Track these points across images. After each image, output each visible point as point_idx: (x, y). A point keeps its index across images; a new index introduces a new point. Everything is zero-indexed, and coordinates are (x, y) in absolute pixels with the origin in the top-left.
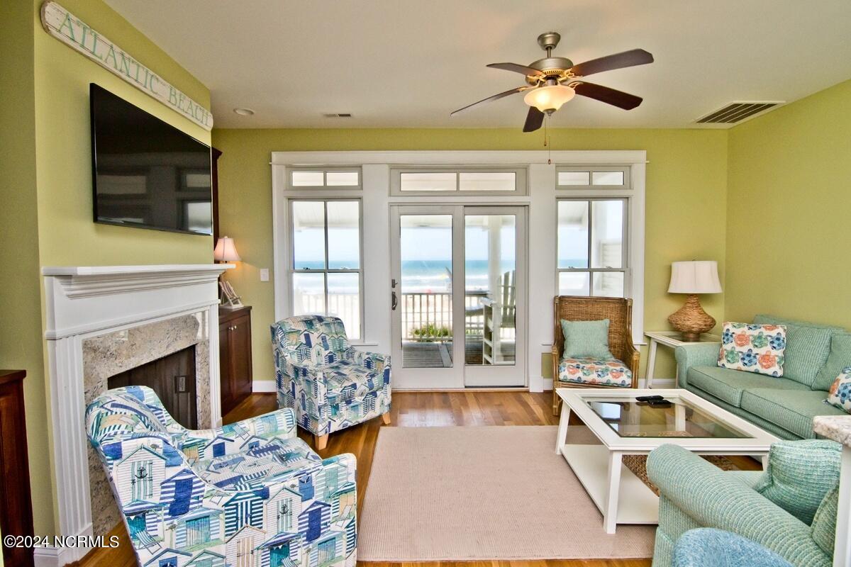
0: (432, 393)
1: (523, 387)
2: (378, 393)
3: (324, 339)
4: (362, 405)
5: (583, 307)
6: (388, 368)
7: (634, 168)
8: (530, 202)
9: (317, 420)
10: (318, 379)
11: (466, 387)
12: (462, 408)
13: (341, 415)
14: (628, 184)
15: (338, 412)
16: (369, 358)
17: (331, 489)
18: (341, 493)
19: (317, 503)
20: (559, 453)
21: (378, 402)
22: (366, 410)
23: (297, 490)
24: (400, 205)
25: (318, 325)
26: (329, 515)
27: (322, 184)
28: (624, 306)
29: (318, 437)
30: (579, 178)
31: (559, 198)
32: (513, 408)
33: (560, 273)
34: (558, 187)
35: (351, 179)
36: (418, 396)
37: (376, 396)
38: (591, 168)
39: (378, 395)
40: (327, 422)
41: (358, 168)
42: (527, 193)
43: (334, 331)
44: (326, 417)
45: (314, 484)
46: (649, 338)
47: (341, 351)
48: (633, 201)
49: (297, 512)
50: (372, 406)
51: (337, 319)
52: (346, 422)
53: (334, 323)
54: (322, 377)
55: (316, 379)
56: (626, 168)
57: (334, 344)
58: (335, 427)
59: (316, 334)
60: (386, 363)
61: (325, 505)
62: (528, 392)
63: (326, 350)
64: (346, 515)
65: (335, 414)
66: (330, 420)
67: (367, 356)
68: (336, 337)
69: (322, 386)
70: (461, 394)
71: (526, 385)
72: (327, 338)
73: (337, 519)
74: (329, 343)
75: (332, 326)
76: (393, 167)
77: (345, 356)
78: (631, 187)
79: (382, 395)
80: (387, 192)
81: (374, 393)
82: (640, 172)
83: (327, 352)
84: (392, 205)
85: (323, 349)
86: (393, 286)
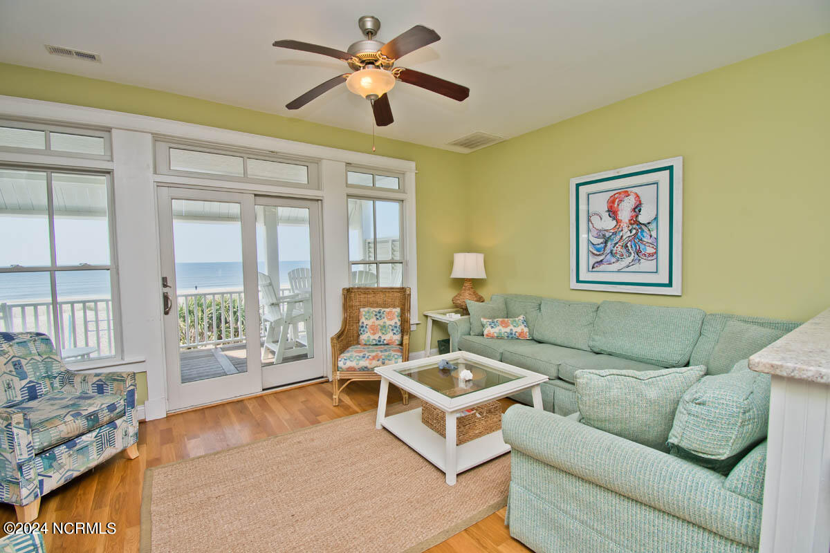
0: (223, 405)
1: (322, 377)
2: (118, 422)
3: (17, 365)
4: (95, 444)
5: (371, 298)
6: (132, 388)
7: (406, 174)
8: (323, 197)
9: (18, 483)
10: (14, 424)
11: (264, 390)
12: (266, 414)
13: (61, 466)
14: (401, 189)
15: (55, 464)
16: (100, 380)
20: (380, 428)
21: (119, 434)
22: (101, 449)
24: (171, 186)
27: (43, 147)
28: (403, 294)
29: (22, 506)
30: (365, 179)
31: (349, 196)
32: (321, 400)
33: (353, 264)
34: (347, 185)
36: (207, 412)
37: (115, 427)
38: (374, 171)
39: (118, 425)
40: (36, 482)
41: (104, 132)
42: (319, 188)
43: (34, 351)
44: (32, 474)
46: (426, 316)
47: (50, 377)
48: (407, 204)
50: (111, 442)
51: (38, 334)
52: (71, 473)
53: (35, 341)
54: (22, 421)
55: (10, 424)
56: (400, 175)
57: (36, 368)
58: (50, 485)
59: (3, 360)
60: (129, 382)
62: (327, 381)
63: (21, 379)
65: (51, 466)
66: (40, 478)
67: (97, 378)
68: (38, 358)
69: (23, 433)
70: (260, 398)
71: (325, 375)
72: (23, 362)
74: (28, 369)
75: (31, 345)
76: (157, 138)
77: (57, 383)
78: (404, 192)
79: (125, 425)
80: (152, 169)
81: (111, 423)
82: (411, 179)
83: (24, 382)
84: (159, 185)
85: (16, 379)
86: (165, 286)
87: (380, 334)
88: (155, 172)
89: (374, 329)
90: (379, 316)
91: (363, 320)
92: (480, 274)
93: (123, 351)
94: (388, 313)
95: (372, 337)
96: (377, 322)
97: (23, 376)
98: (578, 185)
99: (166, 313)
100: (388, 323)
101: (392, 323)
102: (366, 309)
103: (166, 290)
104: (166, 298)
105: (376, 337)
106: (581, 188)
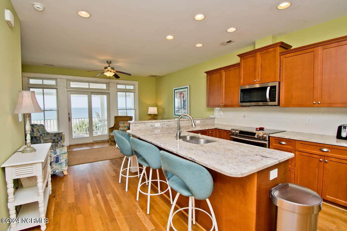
3: (38, 130)
6: (61, 135)
7: (136, 85)
8: (110, 92)
11: (93, 141)
17: (61, 152)
18: (64, 154)
19: (58, 155)
23: (53, 152)
24: (70, 91)
25: (36, 126)
26: (61, 158)
27: (42, 84)
28: (131, 117)
30: (123, 87)
31: (118, 91)
33: (119, 110)
34: (117, 89)
35: (53, 82)
38: (125, 84)
41: (56, 79)
42: (109, 90)
45: (57, 151)
47: (44, 134)
48: (136, 93)
49: (53, 157)
53: (41, 126)
56: (134, 85)
57: (42, 132)
59: (35, 129)
61: (60, 156)
64: (65, 158)
67: (54, 134)
68: (42, 129)
70: (92, 143)
73: (62, 159)
76: (67, 80)
77: (46, 135)
78: (135, 90)
79: (60, 143)
80: (66, 88)
81: (57, 142)
82: (137, 86)
83: (40, 134)
84: (68, 91)
85: (38, 133)
86: (69, 115)
87: (124, 128)
88: (67, 88)
89: (122, 127)
90: (124, 123)
91: (120, 124)
92: (156, 113)
93: (59, 130)
94: (126, 123)
95: (122, 129)
96: (123, 125)
97: (39, 133)
98: (174, 90)
99: (69, 121)
100: (126, 125)
101: (127, 125)
102: (121, 122)
103: (69, 116)
104: (69, 117)
105: (123, 129)
106: (175, 91)
